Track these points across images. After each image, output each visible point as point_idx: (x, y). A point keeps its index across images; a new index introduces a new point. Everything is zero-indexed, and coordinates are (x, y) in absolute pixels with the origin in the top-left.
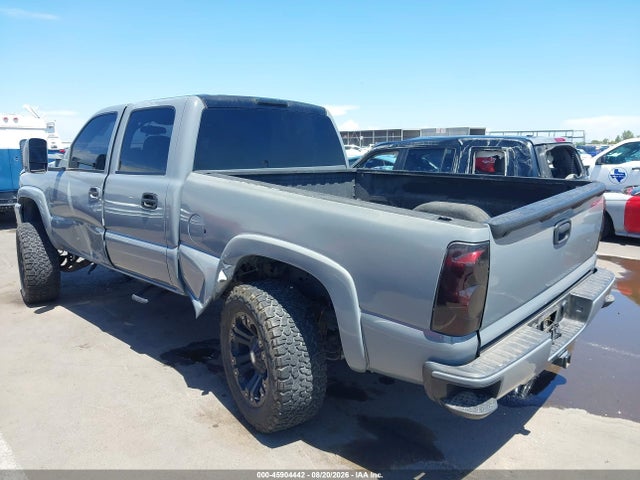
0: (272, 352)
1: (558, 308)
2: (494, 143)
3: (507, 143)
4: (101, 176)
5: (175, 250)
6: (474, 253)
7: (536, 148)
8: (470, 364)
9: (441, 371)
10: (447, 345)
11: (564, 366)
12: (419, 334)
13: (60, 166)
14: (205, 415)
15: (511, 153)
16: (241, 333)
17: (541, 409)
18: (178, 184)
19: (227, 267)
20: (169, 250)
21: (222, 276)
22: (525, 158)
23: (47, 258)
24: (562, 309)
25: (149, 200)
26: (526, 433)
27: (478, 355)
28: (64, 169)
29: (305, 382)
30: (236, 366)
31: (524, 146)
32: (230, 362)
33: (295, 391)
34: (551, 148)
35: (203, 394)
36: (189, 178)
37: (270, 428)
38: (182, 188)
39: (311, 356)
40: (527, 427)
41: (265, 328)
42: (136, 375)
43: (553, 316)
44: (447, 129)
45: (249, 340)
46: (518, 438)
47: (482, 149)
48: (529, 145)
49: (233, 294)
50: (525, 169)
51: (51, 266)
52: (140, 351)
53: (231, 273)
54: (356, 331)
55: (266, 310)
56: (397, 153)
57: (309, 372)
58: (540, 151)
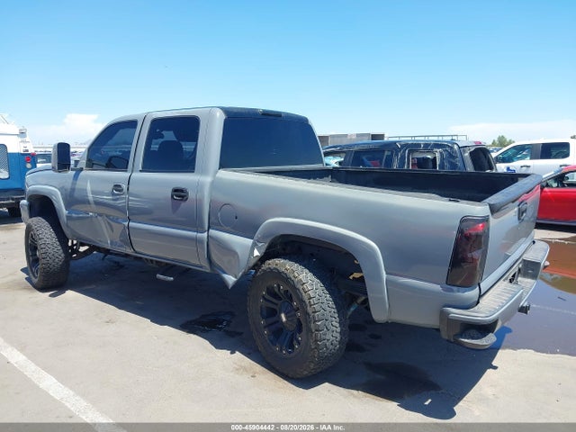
0: (310, 310)
1: (517, 270)
2: (426, 145)
3: (438, 145)
4: (124, 175)
5: (206, 234)
6: (481, 225)
7: (462, 149)
8: (476, 308)
9: (456, 313)
10: (460, 294)
11: (526, 313)
12: (437, 288)
13: (78, 167)
14: (240, 369)
15: (441, 153)
16: (271, 299)
17: (500, 351)
18: (208, 179)
19: (260, 245)
20: (199, 235)
21: (256, 253)
22: (454, 157)
23: (60, 248)
24: (519, 270)
25: (180, 194)
26: (495, 368)
27: (478, 302)
28: (82, 170)
29: (335, 334)
30: (265, 327)
31: (452, 148)
32: (260, 323)
33: (328, 340)
34: (472, 149)
35: (231, 353)
36: (217, 175)
37: (306, 373)
38: (212, 183)
39: (338, 312)
40: (494, 363)
41: (302, 291)
42: (167, 342)
43: (514, 276)
44: (358, 135)
45: (277, 304)
46: (489, 371)
47: (417, 151)
48: (456, 147)
49: (265, 267)
50: (454, 166)
51: (63, 255)
52: (162, 323)
53: (263, 250)
54: (382, 292)
55: (301, 277)
56: (344, 155)
57: (338, 325)
58: (465, 152)
